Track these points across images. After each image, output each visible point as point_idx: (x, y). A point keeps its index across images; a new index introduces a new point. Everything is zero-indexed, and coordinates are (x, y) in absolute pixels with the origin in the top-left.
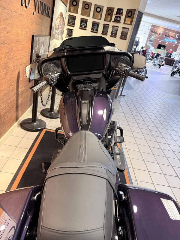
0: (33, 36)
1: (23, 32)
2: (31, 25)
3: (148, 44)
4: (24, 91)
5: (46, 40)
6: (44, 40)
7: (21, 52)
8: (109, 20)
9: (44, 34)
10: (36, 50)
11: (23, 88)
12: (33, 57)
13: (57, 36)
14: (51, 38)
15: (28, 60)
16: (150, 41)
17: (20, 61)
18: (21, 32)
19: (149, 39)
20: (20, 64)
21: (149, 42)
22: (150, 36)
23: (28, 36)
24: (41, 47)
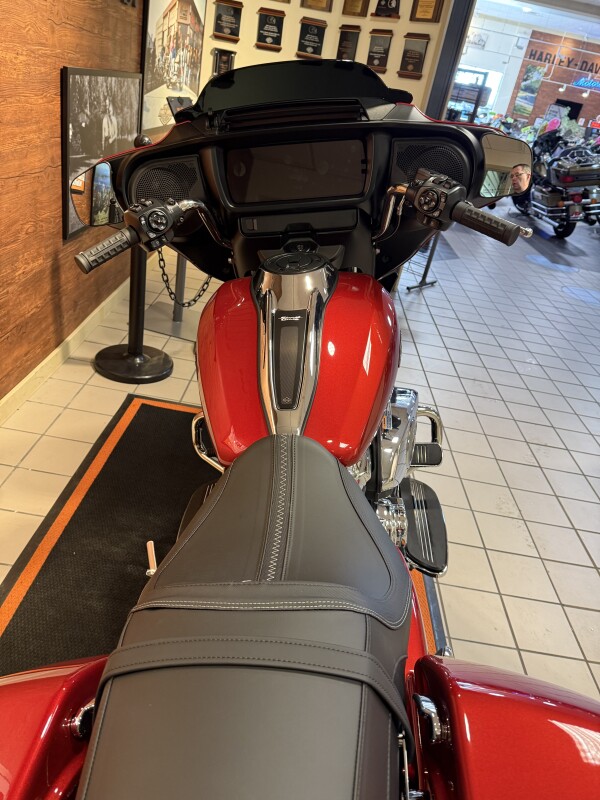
0: (64, 73)
1: (21, 58)
2: (53, 32)
3: (519, 102)
4: (42, 271)
5: (124, 90)
6: (115, 89)
7: (17, 130)
8: (359, 10)
9: (116, 67)
10: (83, 125)
11: (41, 261)
12: (70, 151)
13: (175, 77)
14: (148, 84)
15: (52, 158)
16: (528, 89)
17: (17, 163)
18: (10, 56)
19: (524, 83)
20: (18, 174)
21: (522, 94)
22: (526, 72)
23: (43, 69)
24: (105, 111)
